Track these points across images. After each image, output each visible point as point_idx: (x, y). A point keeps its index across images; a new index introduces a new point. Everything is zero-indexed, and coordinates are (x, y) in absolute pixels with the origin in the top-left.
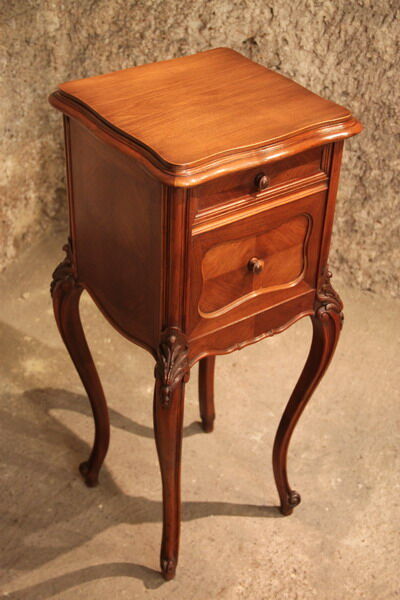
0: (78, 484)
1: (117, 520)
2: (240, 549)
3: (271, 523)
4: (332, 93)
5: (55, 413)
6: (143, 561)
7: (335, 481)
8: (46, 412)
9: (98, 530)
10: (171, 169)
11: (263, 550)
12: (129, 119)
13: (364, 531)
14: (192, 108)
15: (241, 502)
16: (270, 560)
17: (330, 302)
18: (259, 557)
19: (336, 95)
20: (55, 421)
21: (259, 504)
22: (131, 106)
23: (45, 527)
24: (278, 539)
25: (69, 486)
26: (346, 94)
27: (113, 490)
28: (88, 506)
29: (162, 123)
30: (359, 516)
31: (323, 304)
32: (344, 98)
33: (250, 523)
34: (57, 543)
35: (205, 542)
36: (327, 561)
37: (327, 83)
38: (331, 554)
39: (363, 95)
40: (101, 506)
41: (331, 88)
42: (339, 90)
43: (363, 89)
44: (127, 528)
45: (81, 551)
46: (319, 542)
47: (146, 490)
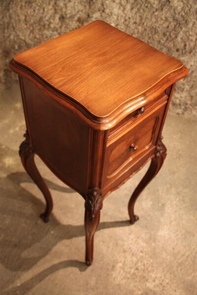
0: (40, 221)
1: (61, 238)
2: (117, 244)
3: (127, 229)
4: (129, 22)
5: (23, 185)
6: (76, 258)
7: (150, 203)
8: (18, 185)
9: (54, 245)
10: (96, 119)
11: (126, 243)
12: (62, 80)
13: (165, 226)
14: (96, 68)
15: (113, 220)
16: (130, 248)
17: (161, 150)
18: (125, 247)
19: (131, 23)
20: (23, 190)
21: (120, 220)
22: (60, 70)
23: (29, 247)
24: (132, 237)
25: (36, 223)
26: (135, 23)
27: (56, 223)
28: (47, 233)
29: (82, 81)
30: (162, 219)
31: (158, 151)
32: (134, 25)
33: (119, 230)
34: (36, 255)
35: (101, 243)
36: (153, 244)
37: (127, 18)
38: (154, 241)
39: (143, 24)
40: (52, 232)
41: (128, 20)
42: (132, 21)
43: (143, 21)
44: (66, 242)
45: (48, 257)
46: (148, 236)
47: (71, 220)
